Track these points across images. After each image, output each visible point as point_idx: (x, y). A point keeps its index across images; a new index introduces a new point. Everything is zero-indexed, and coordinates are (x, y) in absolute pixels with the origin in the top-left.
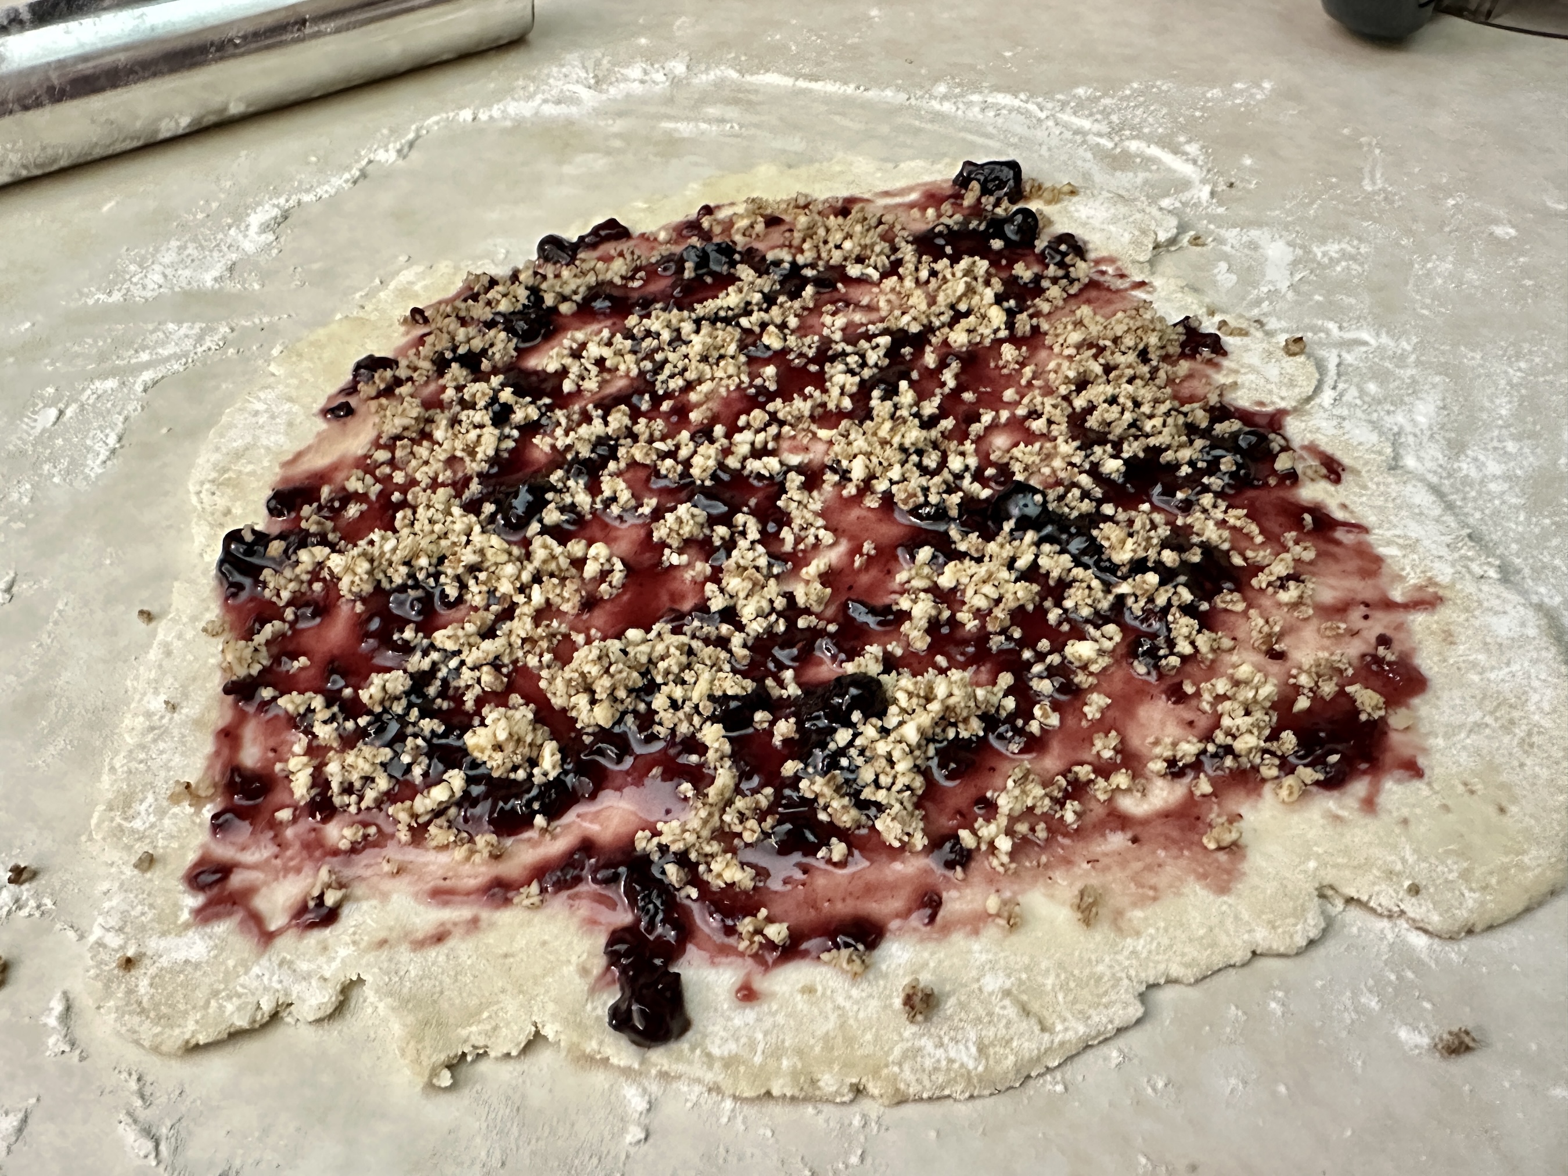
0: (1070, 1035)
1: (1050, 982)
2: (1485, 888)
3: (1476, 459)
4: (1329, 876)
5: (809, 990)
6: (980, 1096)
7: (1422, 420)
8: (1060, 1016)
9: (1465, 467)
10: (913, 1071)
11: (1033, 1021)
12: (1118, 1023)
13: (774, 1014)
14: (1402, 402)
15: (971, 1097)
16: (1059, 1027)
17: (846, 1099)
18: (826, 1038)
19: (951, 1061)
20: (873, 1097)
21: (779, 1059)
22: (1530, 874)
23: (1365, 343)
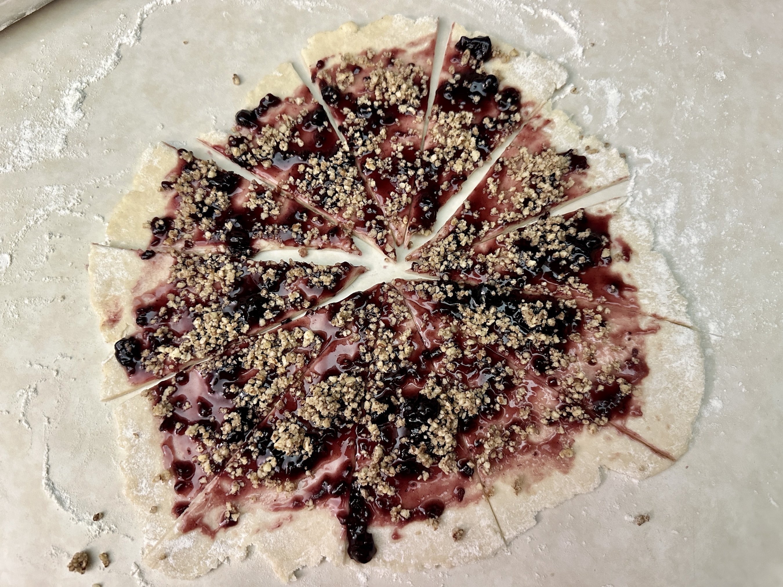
3: (687, 235)
5: (419, 533)
7: (668, 211)
9: (683, 240)
10: (457, 558)
12: (527, 528)
13: (406, 543)
14: (661, 201)
16: (507, 533)
23: (648, 162)
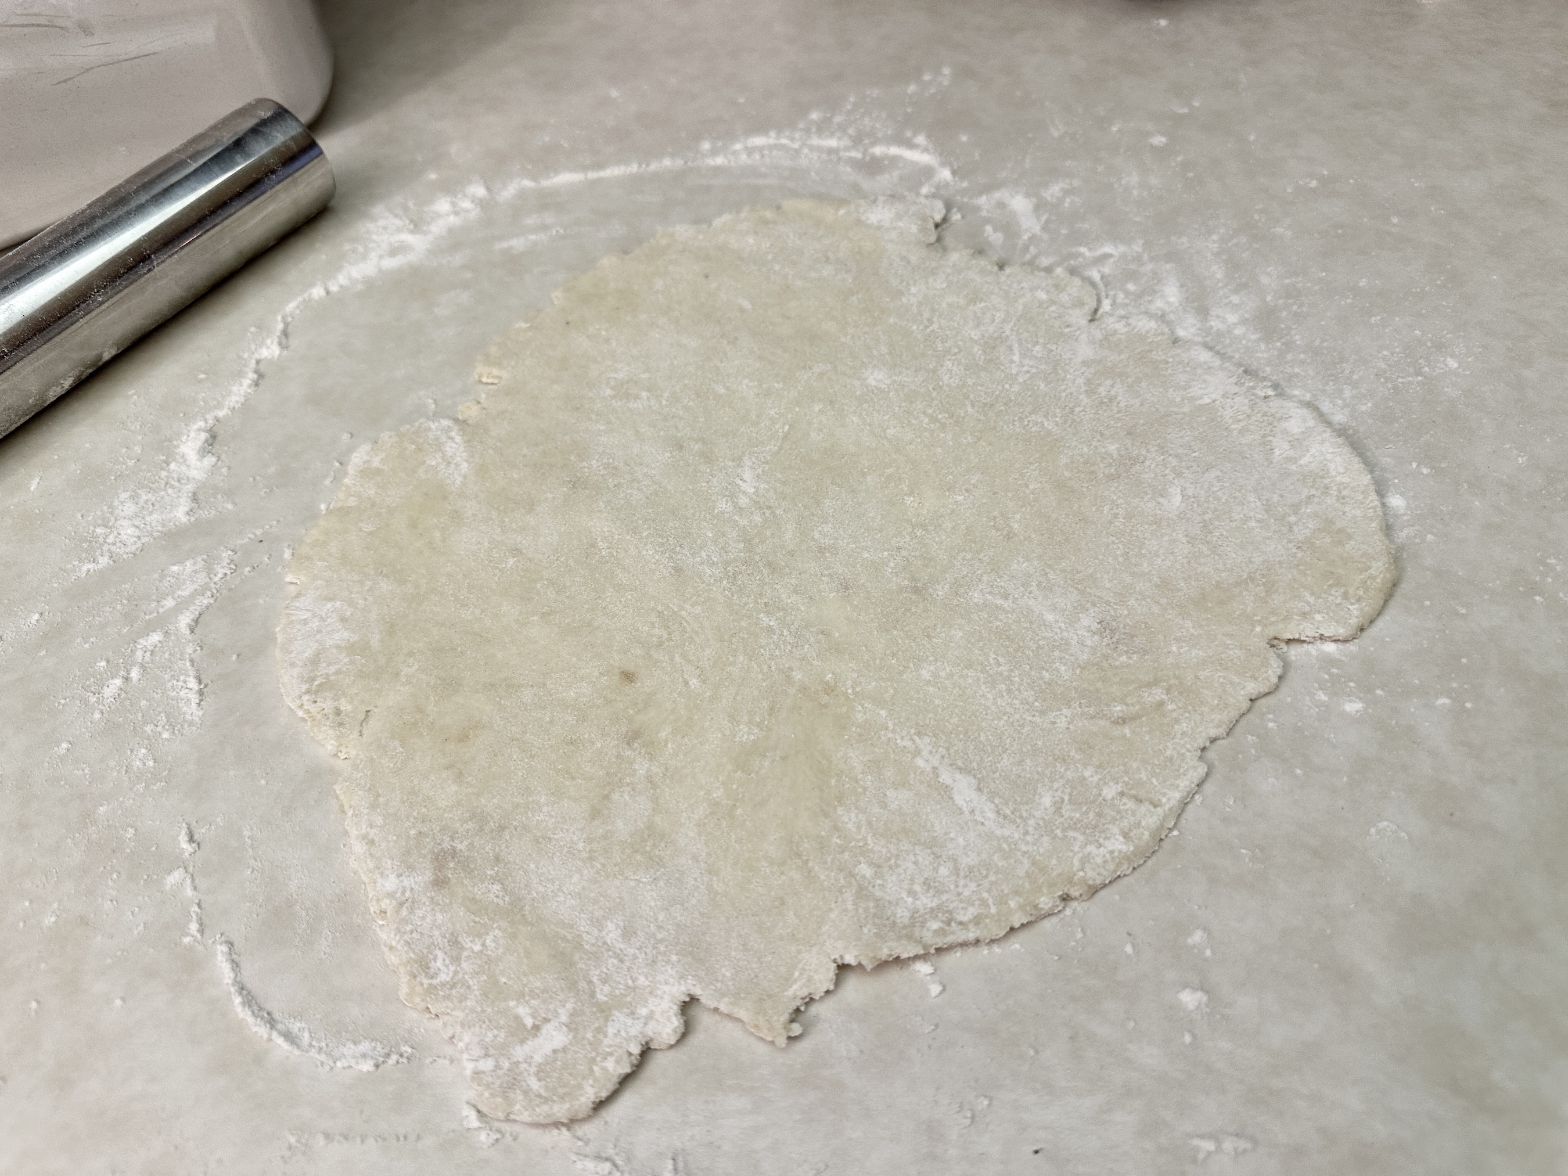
0: (1173, 803)
1: (1143, 776)
2: (1359, 600)
3: (1218, 317)
4: (1271, 632)
6: (1139, 866)
7: (1172, 299)
8: (1161, 794)
9: (1215, 324)
10: (1094, 869)
11: (1147, 804)
12: (1196, 782)
14: (1155, 292)
15: (1134, 869)
16: (1164, 800)
17: (1060, 908)
18: (1028, 875)
19: (1112, 852)
20: (1076, 899)
21: (1006, 903)
22: (1379, 580)
23: (1110, 256)
